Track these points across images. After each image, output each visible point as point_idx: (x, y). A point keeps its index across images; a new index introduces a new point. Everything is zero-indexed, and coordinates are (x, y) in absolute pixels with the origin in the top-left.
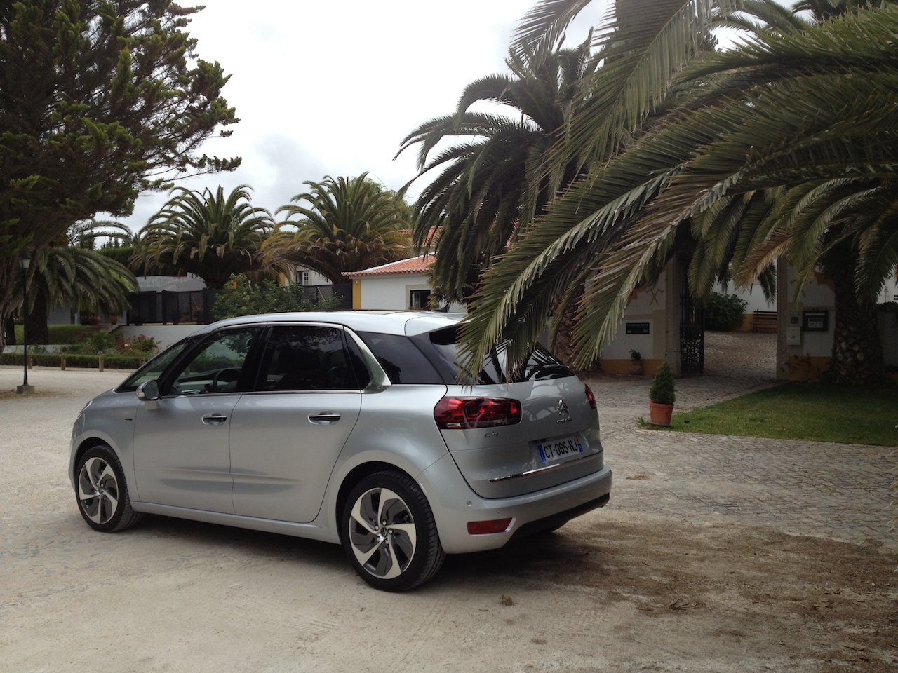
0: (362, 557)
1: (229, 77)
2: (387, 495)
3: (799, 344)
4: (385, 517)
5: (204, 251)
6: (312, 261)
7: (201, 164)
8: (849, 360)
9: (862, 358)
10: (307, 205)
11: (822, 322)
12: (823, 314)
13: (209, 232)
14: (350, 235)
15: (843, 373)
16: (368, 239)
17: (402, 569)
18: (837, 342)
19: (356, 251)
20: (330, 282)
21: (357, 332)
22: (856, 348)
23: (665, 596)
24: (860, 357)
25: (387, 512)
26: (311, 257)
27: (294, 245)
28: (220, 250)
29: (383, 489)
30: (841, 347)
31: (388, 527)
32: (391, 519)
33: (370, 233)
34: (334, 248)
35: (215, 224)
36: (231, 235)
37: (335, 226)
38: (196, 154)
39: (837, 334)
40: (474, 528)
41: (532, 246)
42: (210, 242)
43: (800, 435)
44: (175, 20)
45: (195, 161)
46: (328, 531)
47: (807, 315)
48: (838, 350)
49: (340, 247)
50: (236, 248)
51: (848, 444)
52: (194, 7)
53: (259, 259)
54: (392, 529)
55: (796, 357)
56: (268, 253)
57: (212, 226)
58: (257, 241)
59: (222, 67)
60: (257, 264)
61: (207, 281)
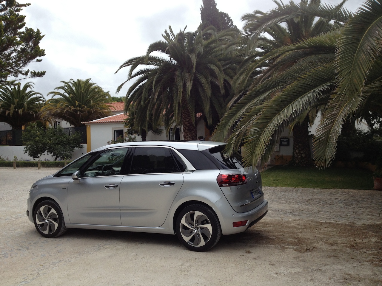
0: (186, 239)
1: (44, 36)
2: (197, 214)
3: (279, 151)
4: (197, 222)
5: (12, 112)
6: (65, 117)
7: (26, 74)
8: (299, 157)
9: (304, 156)
10: (62, 91)
11: (287, 142)
12: (288, 139)
13: (15, 103)
14: (83, 105)
15: (297, 162)
16: (92, 107)
17: (206, 243)
18: (294, 150)
19: (87, 112)
20: (73, 126)
21: (177, 149)
22: (302, 152)
23: (300, 246)
24: (303, 155)
25: (198, 221)
26: (65, 115)
27: (57, 109)
28: (20, 111)
29: (196, 211)
30: (296, 152)
31: (198, 226)
32: (200, 223)
33: (93, 104)
34: (77, 111)
35: (18, 100)
36: (25, 104)
37: (76, 101)
38: (25, 69)
39: (294, 147)
40: (235, 224)
41: (266, 117)
42: (15, 108)
43: (296, 186)
44: (15, 9)
45: (24, 72)
46: (169, 230)
47: (281, 139)
48: (295, 153)
49: (79, 110)
50: (28, 111)
51: (315, 188)
52: (26, 4)
53: (40, 115)
54: (200, 227)
55: (278, 156)
56: (44, 113)
57: (16, 101)
58: (37, 107)
59: (40, 31)
60: (38, 118)
61: (12, 125)
